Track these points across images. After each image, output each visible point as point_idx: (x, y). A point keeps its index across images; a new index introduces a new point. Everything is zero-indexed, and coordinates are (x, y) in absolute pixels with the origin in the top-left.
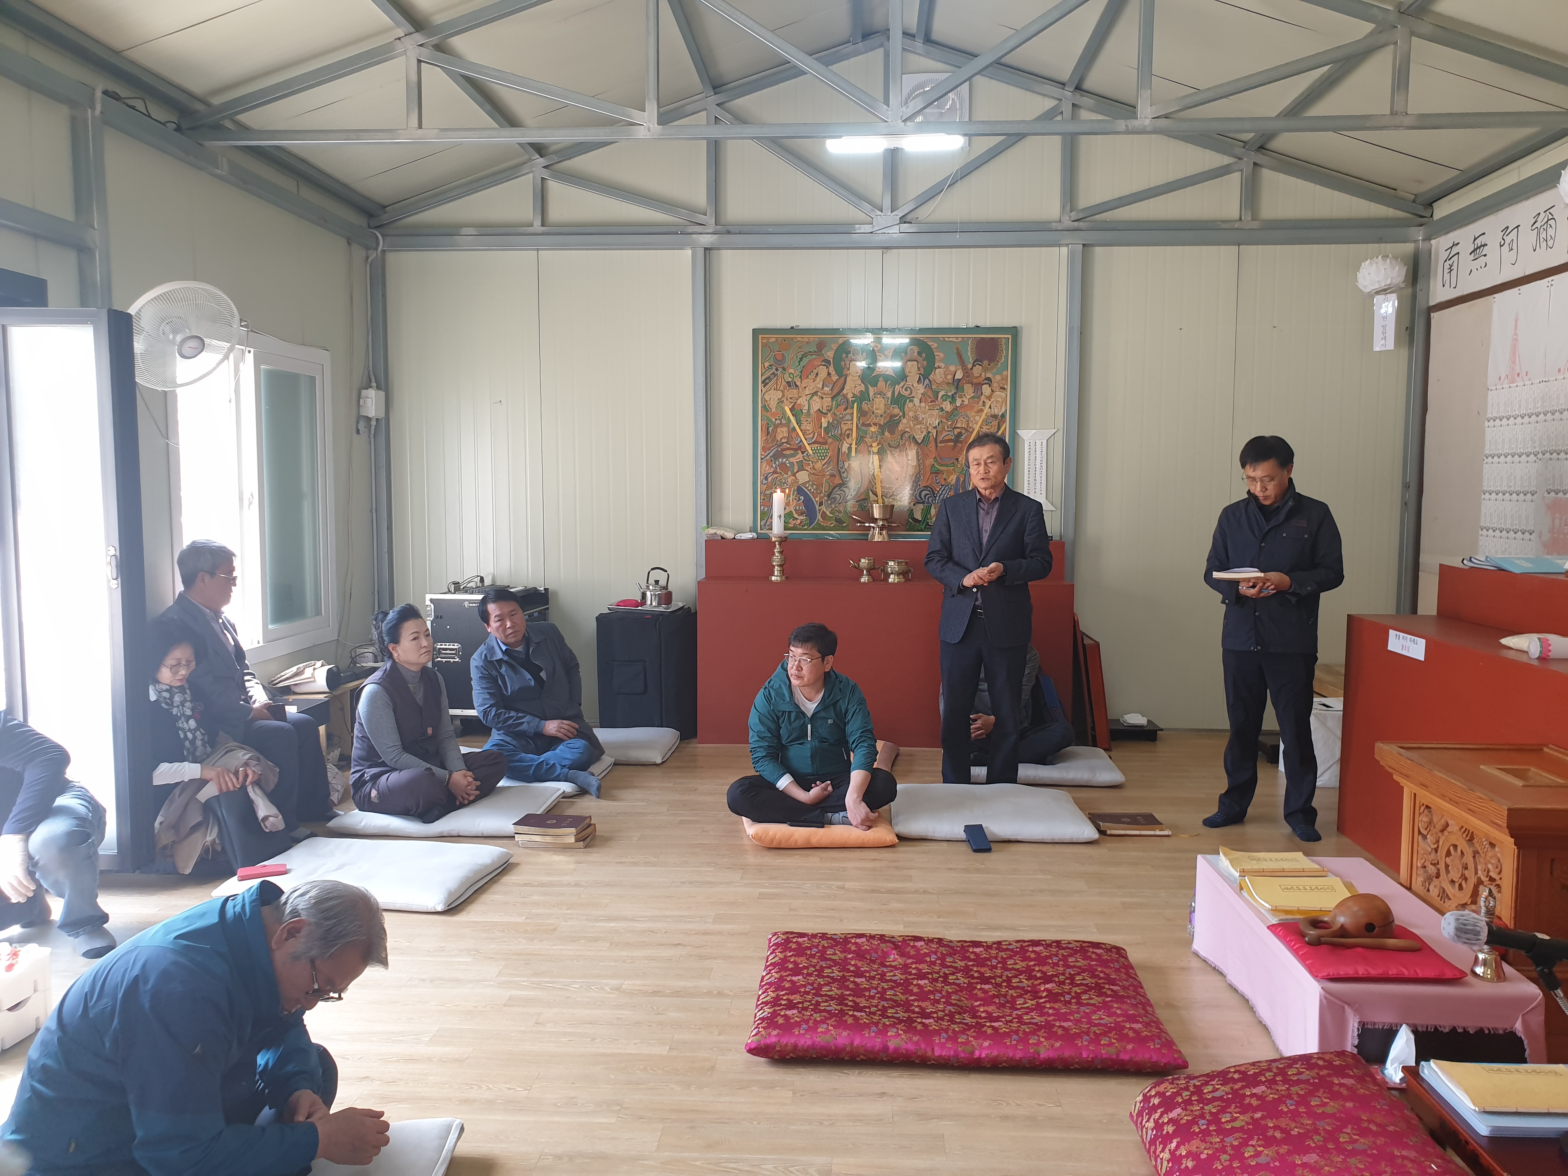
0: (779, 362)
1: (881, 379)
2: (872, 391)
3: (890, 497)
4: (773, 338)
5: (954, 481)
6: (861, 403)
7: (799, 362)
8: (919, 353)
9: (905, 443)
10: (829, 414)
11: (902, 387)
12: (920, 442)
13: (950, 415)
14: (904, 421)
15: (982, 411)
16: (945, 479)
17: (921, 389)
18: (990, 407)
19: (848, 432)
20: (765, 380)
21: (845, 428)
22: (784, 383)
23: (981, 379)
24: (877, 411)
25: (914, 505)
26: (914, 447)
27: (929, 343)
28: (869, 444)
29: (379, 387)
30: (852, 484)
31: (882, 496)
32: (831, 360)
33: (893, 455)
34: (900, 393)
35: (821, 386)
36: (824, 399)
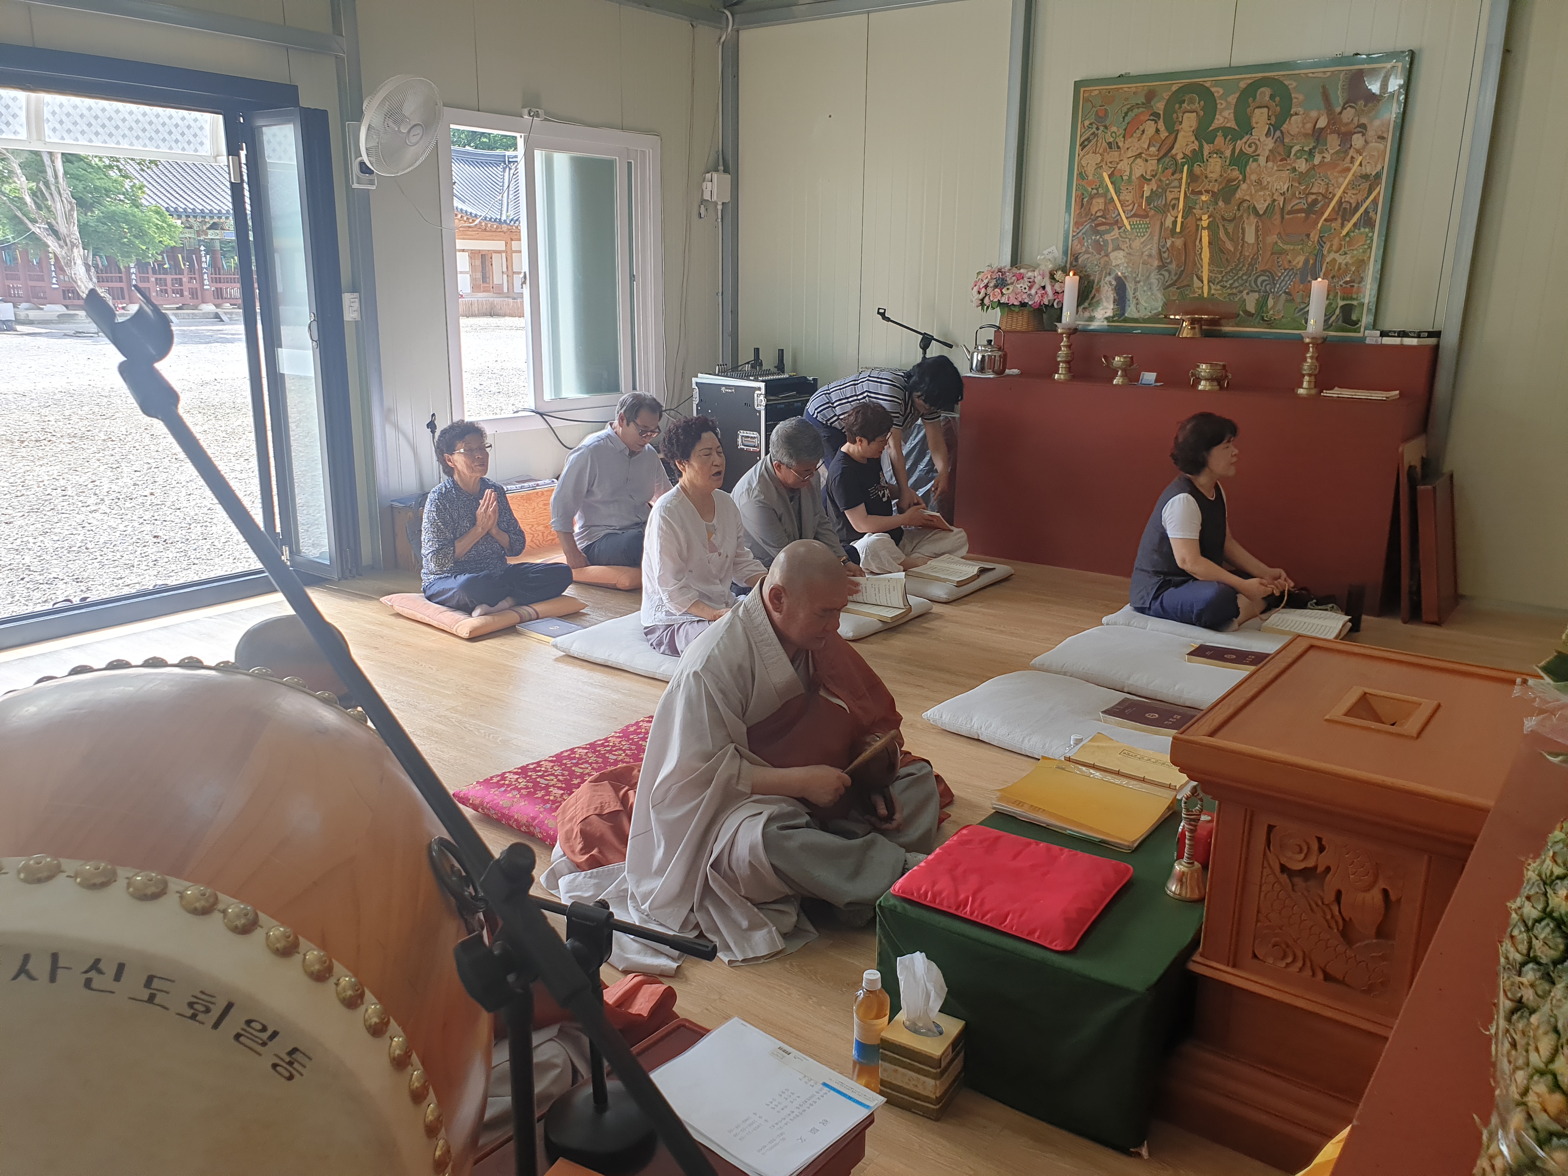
0: (1101, 119)
1: (1220, 133)
3: (1218, 283)
4: (1095, 90)
5: (1301, 265)
6: (1193, 166)
7: (1124, 118)
8: (1272, 97)
9: (1242, 216)
10: (1153, 180)
12: (1261, 212)
13: (1302, 177)
14: (1244, 186)
15: (1349, 169)
16: (1290, 262)
17: (1269, 143)
18: (1361, 165)
19: (1173, 202)
20: (1083, 142)
21: (1170, 196)
22: (1105, 144)
23: (1352, 126)
24: (1211, 175)
25: (1248, 294)
26: (1253, 220)
27: (1286, 83)
28: (1198, 217)
29: (726, 171)
30: (1173, 266)
31: (1209, 282)
32: (1161, 113)
33: (1226, 229)
34: (1241, 149)
35: (1146, 146)
36: (1149, 162)
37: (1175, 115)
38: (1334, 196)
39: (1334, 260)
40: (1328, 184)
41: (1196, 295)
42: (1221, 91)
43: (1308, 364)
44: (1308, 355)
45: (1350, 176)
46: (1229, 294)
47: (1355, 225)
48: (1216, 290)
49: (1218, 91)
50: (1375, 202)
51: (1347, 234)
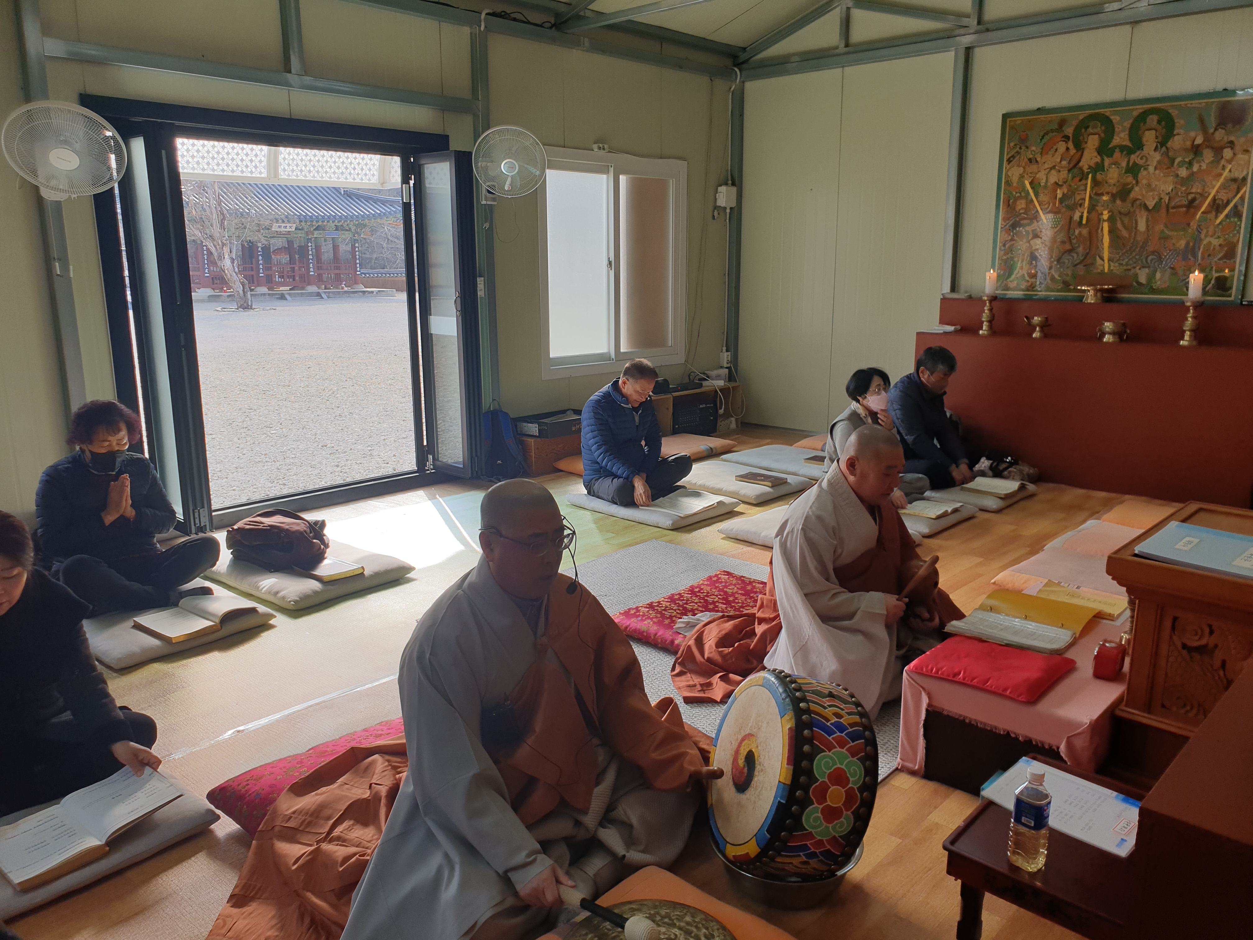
0: (1024, 141)
1: (1117, 150)
2: (1107, 161)
3: (1116, 262)
4: (1019, 120)
5: (1183, 245)
6: (1096, 174)
7: (1041, 140)
8: (1159, 122)
9: (1134, 212)
10: (1065, 186)
11: (1138, 157)
12: (1150, 208)
13: (1184, 181)
14: (1137, 189)
15: (1221, 175)
16: (1174, 244)
18: (1230, 171)
19: (1081, 202)
20: (1009, 158)
21: (1078, 197)
22: (1026, 160)
23: (1223, 143)
24: (1110, 181)
25: (1140, 269)
26: (1144, 214)
27: (1170, 111)
28: (1100, 212)
29: (733, 184)
30: (1081, 250)
31: (1109, 261)
32: (1071, 136)
33: (1122, 222)
34: (1134, 162)
35: (1059, 160)
36: (1062, 173)
37: (1081, 138)
38: (1209, 194)
39: (1210, 243)
40: (1204, 186)
41: (1099, 271)
42: (1118, 118)
43: (1190, 321)
44: (1188, 315)
45: (1222, 179)
46: (1126, 270)
47: (1227, 216)
48: (1115, 267)
49: (1115, 119)
50: (1242, 199)
51: (1220, 223)
